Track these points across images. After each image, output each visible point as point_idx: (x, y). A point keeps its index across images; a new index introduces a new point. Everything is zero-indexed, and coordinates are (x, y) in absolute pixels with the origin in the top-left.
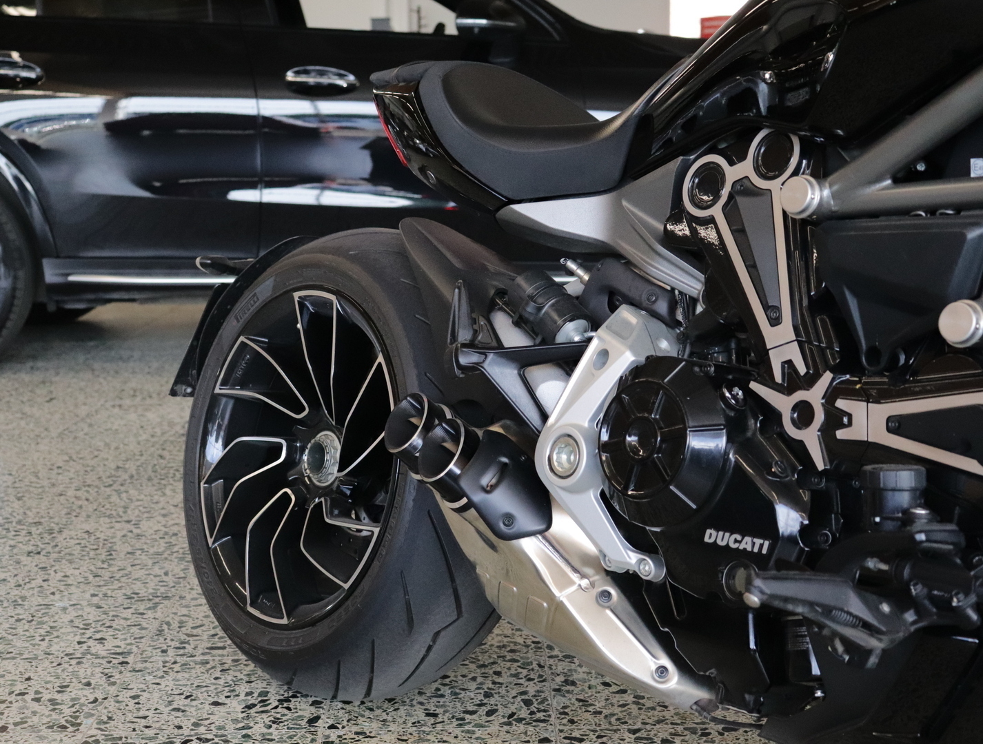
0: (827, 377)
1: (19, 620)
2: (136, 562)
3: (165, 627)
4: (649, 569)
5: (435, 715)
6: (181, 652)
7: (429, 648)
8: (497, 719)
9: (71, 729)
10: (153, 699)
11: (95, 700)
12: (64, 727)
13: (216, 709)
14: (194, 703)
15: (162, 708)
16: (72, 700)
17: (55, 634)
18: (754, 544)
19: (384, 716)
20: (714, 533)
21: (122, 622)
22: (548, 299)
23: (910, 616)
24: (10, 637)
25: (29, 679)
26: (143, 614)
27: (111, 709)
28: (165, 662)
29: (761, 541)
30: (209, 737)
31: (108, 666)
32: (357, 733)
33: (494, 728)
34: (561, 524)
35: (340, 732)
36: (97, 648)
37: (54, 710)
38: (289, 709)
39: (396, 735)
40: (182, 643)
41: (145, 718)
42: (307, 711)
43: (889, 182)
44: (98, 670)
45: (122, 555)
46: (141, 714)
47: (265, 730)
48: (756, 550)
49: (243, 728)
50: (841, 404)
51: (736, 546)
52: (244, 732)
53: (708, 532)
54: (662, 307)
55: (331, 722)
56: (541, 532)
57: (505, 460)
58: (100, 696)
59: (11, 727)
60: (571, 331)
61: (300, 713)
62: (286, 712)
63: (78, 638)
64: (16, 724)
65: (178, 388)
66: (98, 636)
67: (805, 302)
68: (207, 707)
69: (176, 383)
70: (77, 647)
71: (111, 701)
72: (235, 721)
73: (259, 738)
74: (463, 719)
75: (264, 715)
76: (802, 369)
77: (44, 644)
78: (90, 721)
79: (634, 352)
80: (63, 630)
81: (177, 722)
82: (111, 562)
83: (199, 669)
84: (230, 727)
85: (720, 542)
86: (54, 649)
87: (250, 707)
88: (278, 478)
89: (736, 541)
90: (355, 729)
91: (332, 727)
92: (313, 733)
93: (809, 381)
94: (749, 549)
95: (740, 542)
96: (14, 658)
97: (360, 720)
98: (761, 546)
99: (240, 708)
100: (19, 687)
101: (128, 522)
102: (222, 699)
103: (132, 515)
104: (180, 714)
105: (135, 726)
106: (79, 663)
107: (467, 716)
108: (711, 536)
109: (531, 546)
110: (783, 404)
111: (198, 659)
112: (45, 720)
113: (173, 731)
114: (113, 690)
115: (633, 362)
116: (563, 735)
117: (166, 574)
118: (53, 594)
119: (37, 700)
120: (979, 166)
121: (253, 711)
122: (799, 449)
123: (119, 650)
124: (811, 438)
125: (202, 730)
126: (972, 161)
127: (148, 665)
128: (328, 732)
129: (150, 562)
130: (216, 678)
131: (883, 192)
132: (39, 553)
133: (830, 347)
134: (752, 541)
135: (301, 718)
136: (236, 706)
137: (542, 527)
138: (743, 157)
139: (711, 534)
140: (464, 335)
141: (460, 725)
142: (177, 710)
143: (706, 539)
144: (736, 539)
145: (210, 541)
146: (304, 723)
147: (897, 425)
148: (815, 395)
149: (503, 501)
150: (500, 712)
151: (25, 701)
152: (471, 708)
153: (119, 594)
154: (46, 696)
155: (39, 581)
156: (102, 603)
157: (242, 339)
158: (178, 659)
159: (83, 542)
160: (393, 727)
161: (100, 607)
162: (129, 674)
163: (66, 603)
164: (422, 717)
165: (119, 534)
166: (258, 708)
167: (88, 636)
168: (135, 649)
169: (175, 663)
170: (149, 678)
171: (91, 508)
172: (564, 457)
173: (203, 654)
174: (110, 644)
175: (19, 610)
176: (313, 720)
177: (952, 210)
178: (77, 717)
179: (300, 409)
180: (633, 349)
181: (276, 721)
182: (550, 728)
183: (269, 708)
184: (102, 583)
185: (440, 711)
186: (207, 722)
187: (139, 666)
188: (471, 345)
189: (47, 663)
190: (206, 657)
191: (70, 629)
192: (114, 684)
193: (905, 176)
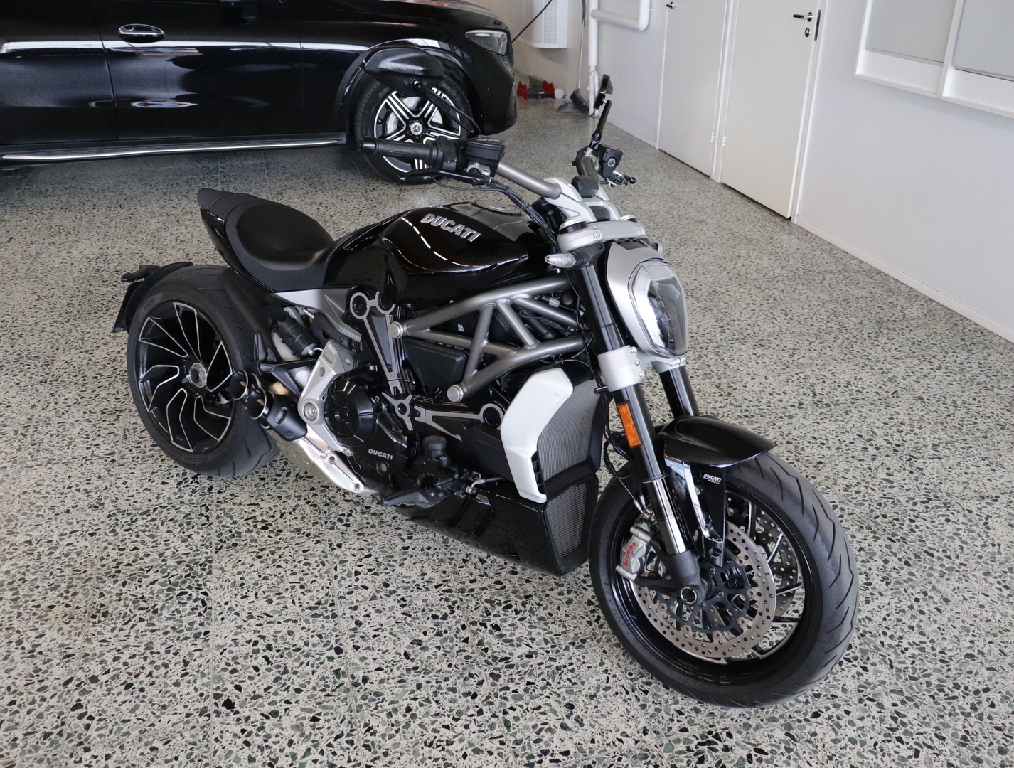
0: (410, 396)
1: (52, 435)
2: (100, 384)
3: (127, 433)
4: (348, 452)
5: (263, 479)
6: (139, 450)
7: (259, 461)
8: (292, 478)
9: (100, 508)
10: (133, 484)
11: (106, 488)
12: (96, 507)
13: (165, 486)
14: (153, 484)
15: (139, 488)
16: (96, 488)
17: (74, 444)
18: (387, 456)
19: (241, 483)
21: (105, 431)
22: (297, 335)
23: (441, 495)
24: (51, 448)
25: (70, 477)
26: (113, 424)
27: (115, 492)
28: (133, 458)
29: (390, 455)
30: (165, 505)
31: (106, 463)
32: (231, 495)
33: (290, 484)
34: (311, 433)
35: (224, 495)
36: (97, 452)
37: (88, 496)
38: (197, 483)
39: (248, 494)
40: (138, 443)
41: (133, 496)
42: (206, 483)
43: (429, 330)
44: (102, 467)
45: (91, 379)
46: (131, 493)
47: (189, 498)
48: (388, 458)
49: (179, 498)
50: (416, 407)
51: (380, 456)
52: (181, 500)
54: (346, 343)
55: (218, 489)
56: (304, 436)
57: (284, 408)
58: (108, 485)
59: (71, 509)
60: (309, 350)
61: (204, 485)
62: (197, 485)
63: (85, 446)
64: (73, 507)
65: (116, 329)
66: (95, 443)
67: (401, 363)
68: (160, 486)
69: (115, 327)
70: (87, 451)
71: (113, 488)
72: (175, 493)
73: (188, 503)
74: (276, 480)
75: (187, 488)
76: (401, 391)
77: (70, 451)
78: (108, 501)
79: (336, 371)
80: (76, 440)
81: (148, 497)
82: (87, 386)
83: (151, 461)
84: (173, 497)
85: (374, 454)
86: (76, 454)
87: (180, 483)
88: (177, 384)
89: (380, 454)
90: (230, 492)
91: (219, 492)
92: (211, 497)
93: (405, 396)
94: (385, 457)
95: (382, 455)
96: (58, 463)
97: (231, 486)
98: (390, 457)
99: (175, 485)
100: (67, 483)
101: (87, 351)
102: (166, 480)
103: (87, 346)
104: (148, 492)
105: (129, 502)
106: (91, 463)
107: (278, 478)
108: (371, 451)
109: (301, 443)
110: (395, 403)
111: (149, 453)
112: (87, 503)
113: (147, 503)
114: (112, 479)
115: (335, 376)
116: (320, 485)
117: (118, 392)
118: (63, 413)
119: (78, 490)
121: (181, 486)
122: (402, 421)
123: (108, 452)
124: (406, 418)
125: (161, 501)
127: (125, 460)
128: (218, 495)
129: (107, 384)
130: (160, 466)
131: (426, 333)
132: (46, 382)
133: (411, 382)
135: (204, 488)
136: (172, 483)
137: (304, 433)
138: (374, 298)
140: (261, 357)
141: (275, 484)
142: (146, 489)
143: (369, 452)
145: (148, 410)
146: (206, 491)
147: (436, 419)
148: (407, 402)
149: (289, 423)
150: (292, 474)
151: (72, 491)
152: (279, 473)
153: (97, 410)
154: (82, 488)
155: (53, 404)
156: (90, 418)
157: (149, 318)
158: (139, 455)
159: (67, 370)
160: (246, 489)
161: (90, 422)
162: (118, 468)
163: (71, 420)
164: (258, 480)
165: (85, 362)
166: (183, 484)
167: (90, 443)
168: (116, 451)
169: (138, 458)
170: (128, 469)
171: (63, 341)
172: (310, 412)
173: (150, 450)
174: (103, 447)
175: (50, 428)
176: (210, 489)
178: (100, 500)
179: (185, 354)
180: (334, 369)
181: (193, 491)
182: (314, 481)
183: (188, 483)
184: (86, 403)
185: (266, 476)
186: (162, 496)
187: (121, 462)
188: (265, 361)
189: (75, 465)
190: (152, 452)
191: (80, 440)
192: (111, 475)
193: (435, 328)
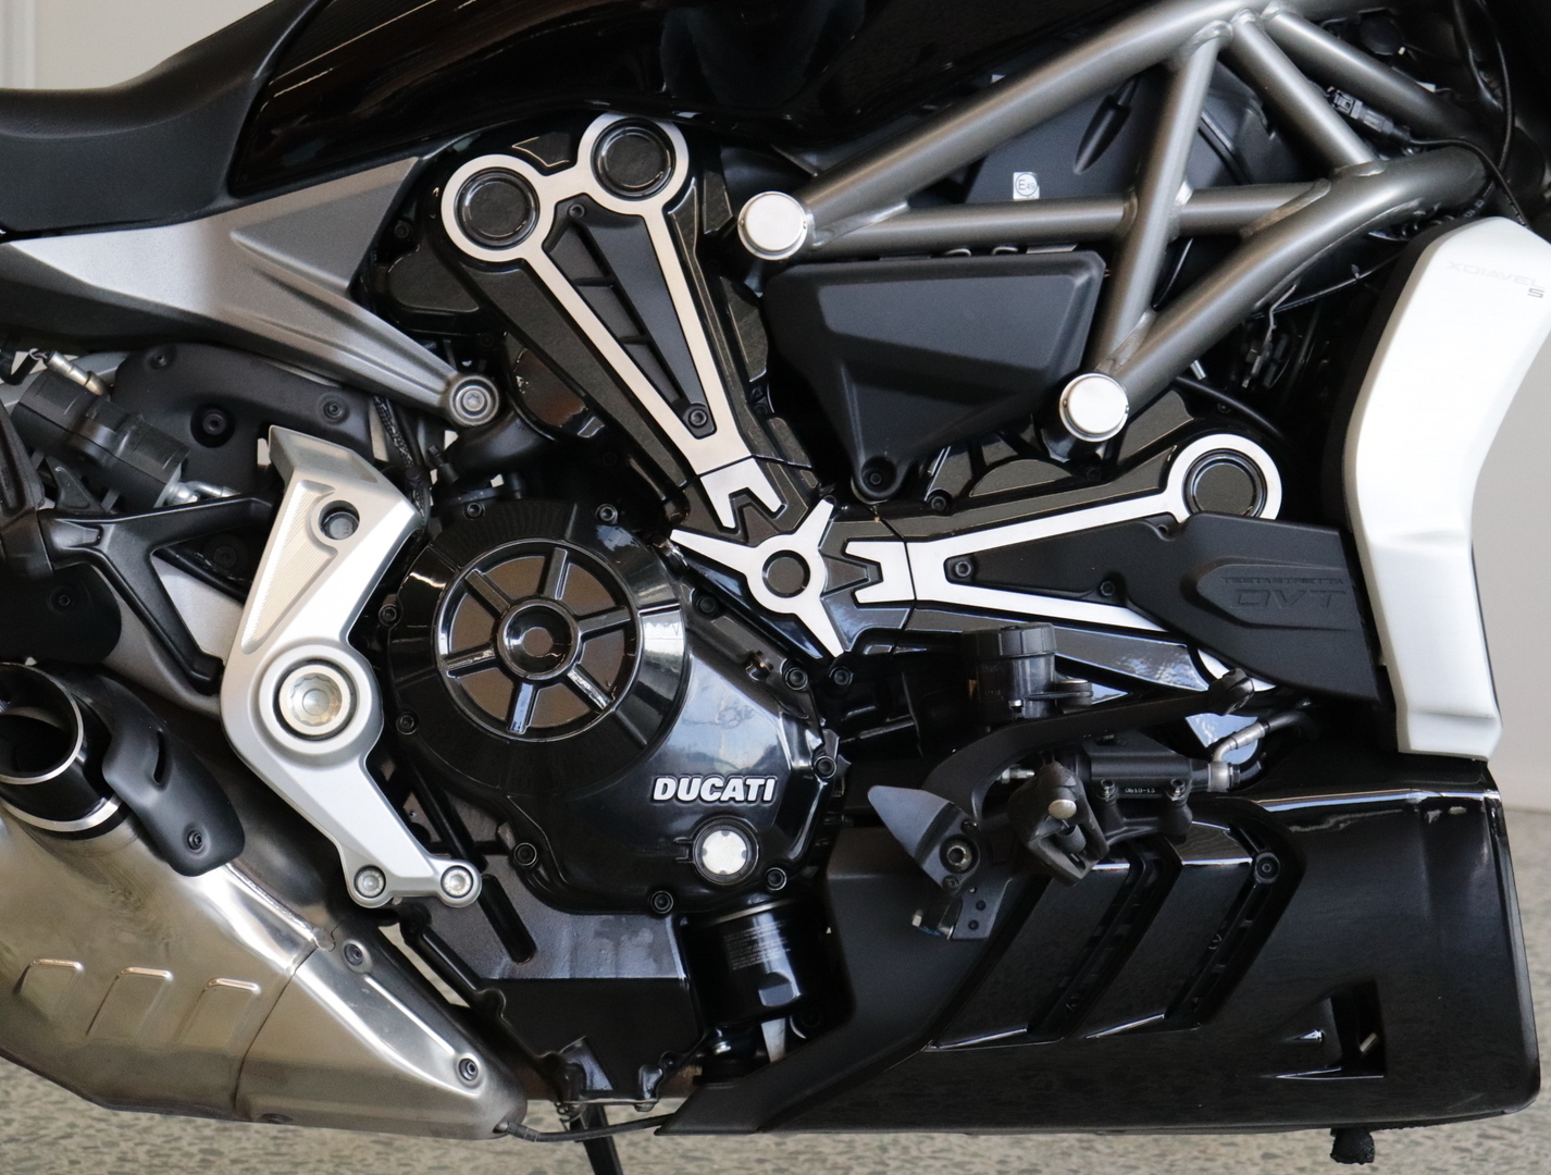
0: (824, 510)
18: (747, 788)
20: (671, 783)
29: (762, 782)
43: (903, 206)
48: (752, 796)
50: (859, 548)
51: (716, 796)
53: (660, 782)
54: (358, 426)
57: (157, 726)
76: (772, 501)
85: (683, 796)
89: (714, 788)
93: (791, 519)
94: (740, 796)
95: (722, 789)
98: (762, 788)
108: (666, 788)
110: (748, 560)
120: (1026, 183)
124: (809, 608)
126: (1016, 175)
134: (745, 784)
139: (666, 785)
143: (658, 795)
144: (713, 786)
148: (808, 539)
177: (1014, 246)
